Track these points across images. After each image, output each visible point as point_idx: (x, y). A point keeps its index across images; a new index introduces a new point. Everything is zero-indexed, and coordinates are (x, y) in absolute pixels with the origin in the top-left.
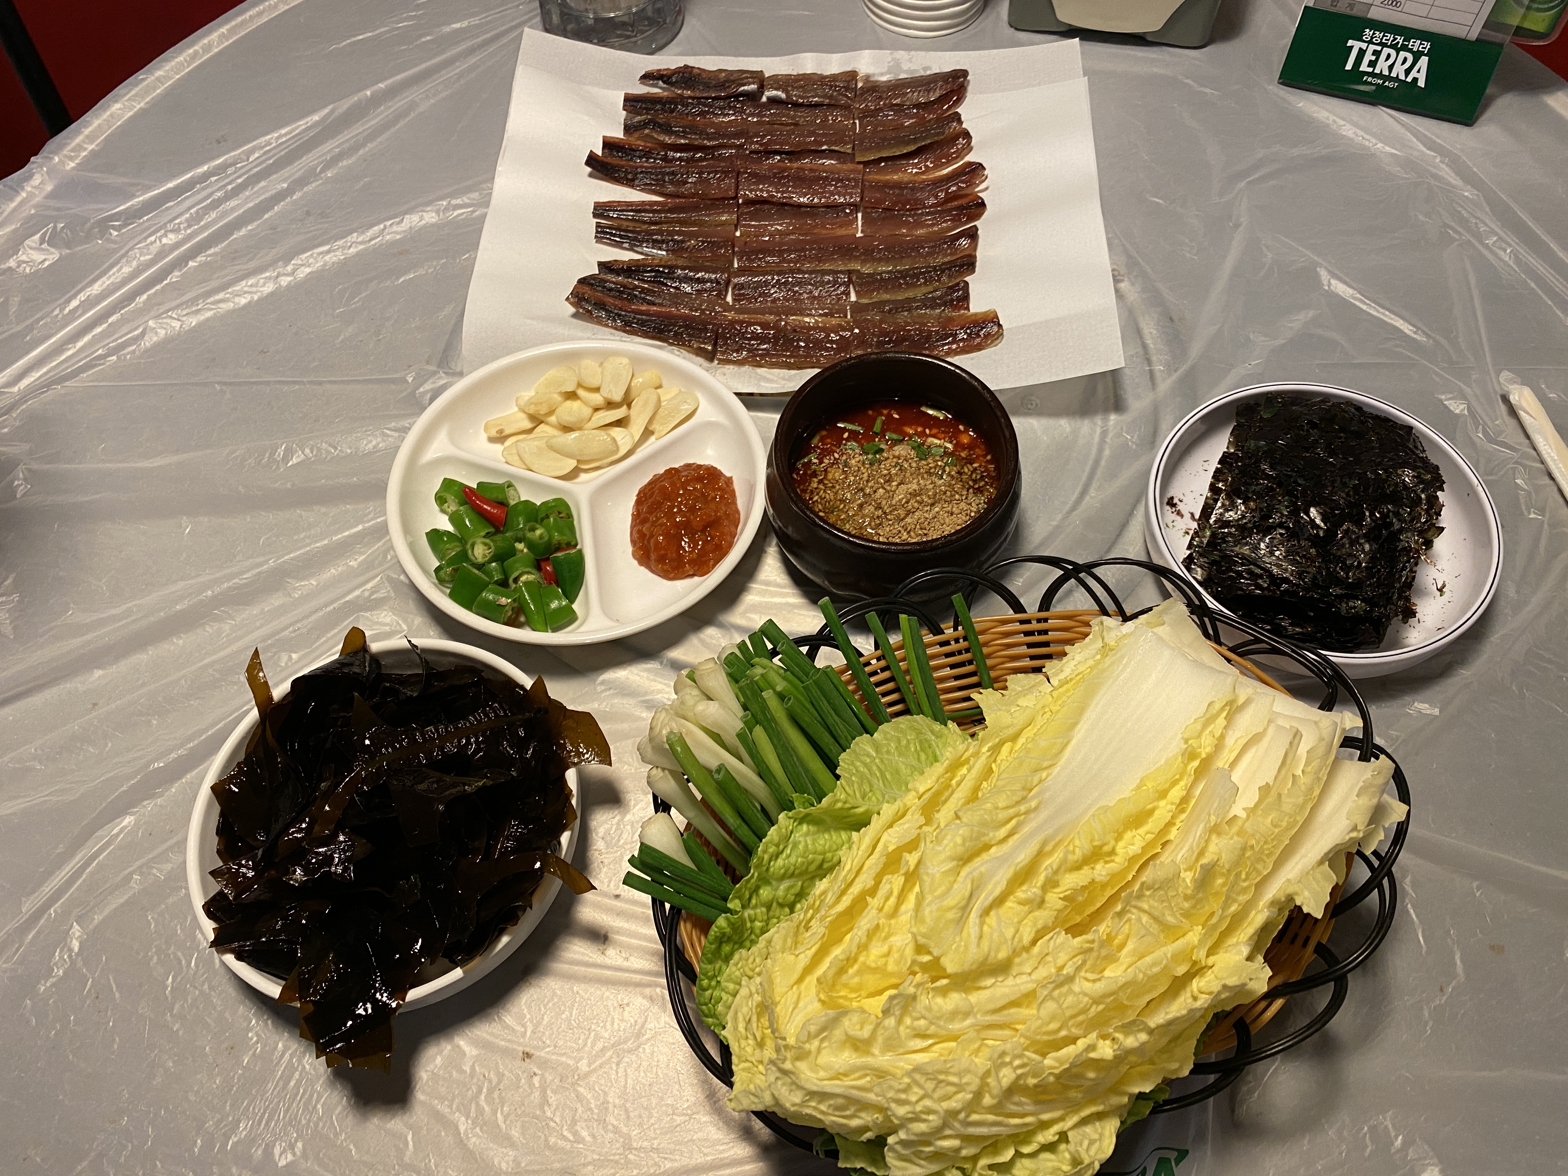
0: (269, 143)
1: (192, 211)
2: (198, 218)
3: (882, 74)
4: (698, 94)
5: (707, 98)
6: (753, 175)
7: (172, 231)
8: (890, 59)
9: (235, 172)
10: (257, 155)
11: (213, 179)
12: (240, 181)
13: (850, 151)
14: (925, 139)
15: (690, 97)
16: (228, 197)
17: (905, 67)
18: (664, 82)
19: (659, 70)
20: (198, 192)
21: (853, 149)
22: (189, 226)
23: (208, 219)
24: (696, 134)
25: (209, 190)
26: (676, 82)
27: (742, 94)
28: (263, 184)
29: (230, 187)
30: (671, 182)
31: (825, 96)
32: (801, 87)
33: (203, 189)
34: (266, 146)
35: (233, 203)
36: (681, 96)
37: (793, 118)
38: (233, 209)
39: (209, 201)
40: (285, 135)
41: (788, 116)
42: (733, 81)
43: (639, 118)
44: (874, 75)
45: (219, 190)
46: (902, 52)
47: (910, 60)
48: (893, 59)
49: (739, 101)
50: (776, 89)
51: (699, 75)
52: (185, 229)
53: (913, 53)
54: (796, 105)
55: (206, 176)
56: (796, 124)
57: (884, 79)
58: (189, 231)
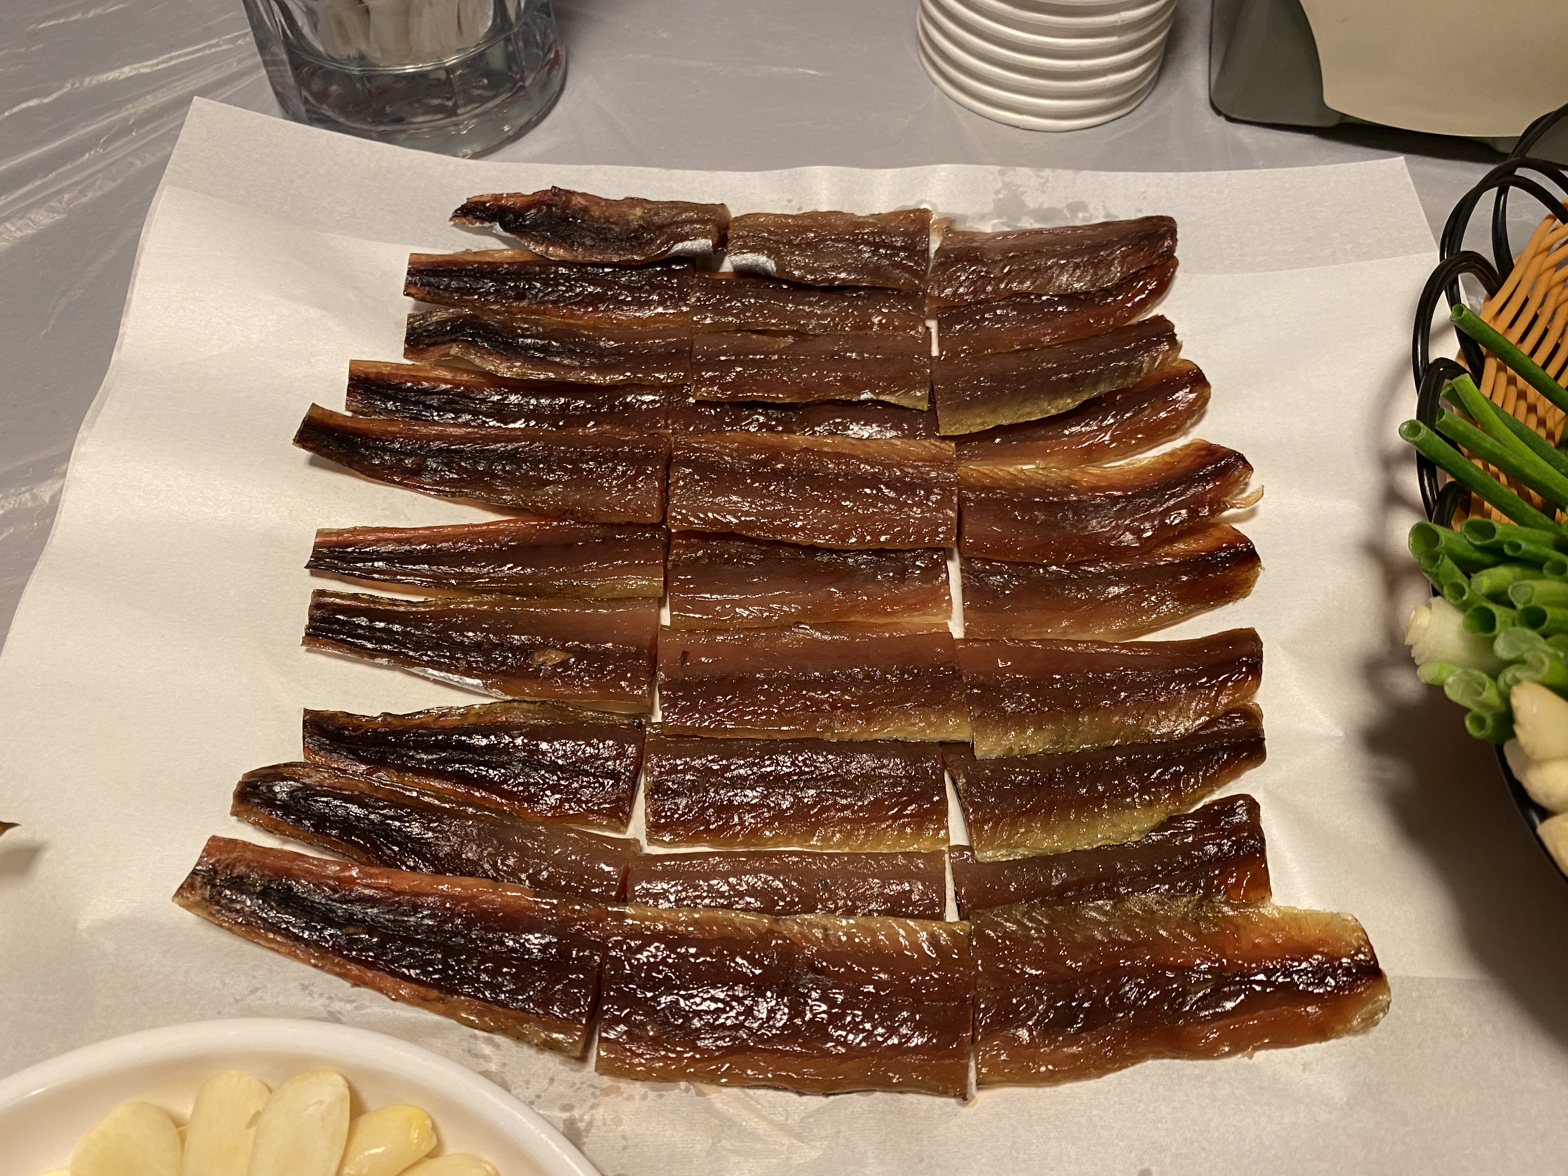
3: (982, 218)
4: (580, 255)
5: (602, 265)
6: (703, 467)
8: (999, 185)
13: (925, 406)
14: (1096, 380)
15: (563, 263)
17: (1032, 201)
18: (505, 227)
19: (498, 197)
21: (932, 400)
24: (571, 353)
26: (534, 226)
27: (679, 258)
30: (510, 480)
31: (864, 269)
32: (810, 244)
36: (544, 262)
37: (792, 318)
41: (780, 314)
42: (661, 228)
43: (441, 315)
44: (964, 218)
46: (1026, 170)
47: (1042, 188)
48: (1006, 185)
49: (672, 274)
50: (753, 250)
51: (585, 210)
53: (1048, 172)
54: (800, 288)
56: (800, 334)
57: (987, 228)
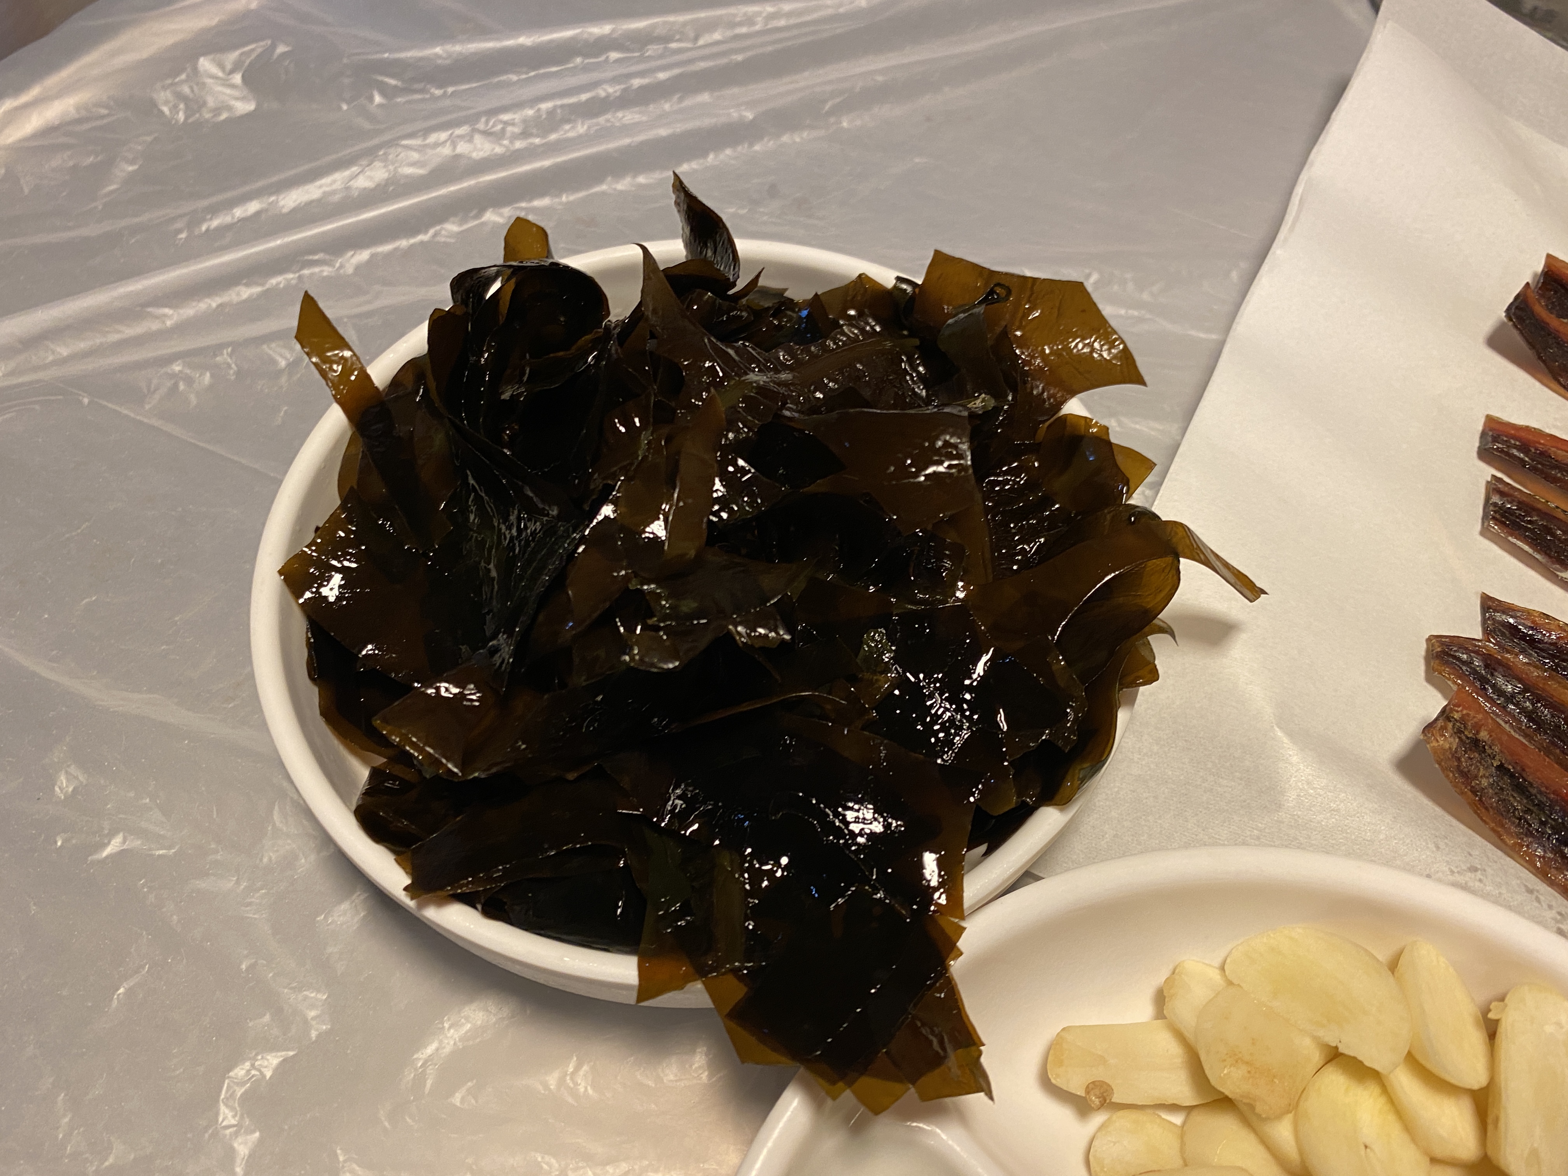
0: (749, 21)
1: (545, 106)
2: (551, 122)
7: (486, 133)
9: (661, 57)
10: (717, 36)
11: (614, 55)
12: (662, 76)
16: (625, 101)
20: (574, 71)
22: (525, 134)
23: (569, 131)
25: (595, 76)
28: (705, 97)
29: (637, 82)
33: (586, 69)
34: (740, 24)
35: (629, 116)
38: (626, 129)
39: (584, 97)
40: (789, 15)
45: (614, 80)
52: (514, 137)
55: (601, 46)
58: (519, 145)
